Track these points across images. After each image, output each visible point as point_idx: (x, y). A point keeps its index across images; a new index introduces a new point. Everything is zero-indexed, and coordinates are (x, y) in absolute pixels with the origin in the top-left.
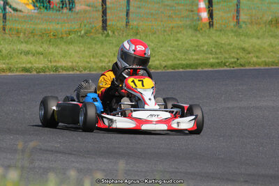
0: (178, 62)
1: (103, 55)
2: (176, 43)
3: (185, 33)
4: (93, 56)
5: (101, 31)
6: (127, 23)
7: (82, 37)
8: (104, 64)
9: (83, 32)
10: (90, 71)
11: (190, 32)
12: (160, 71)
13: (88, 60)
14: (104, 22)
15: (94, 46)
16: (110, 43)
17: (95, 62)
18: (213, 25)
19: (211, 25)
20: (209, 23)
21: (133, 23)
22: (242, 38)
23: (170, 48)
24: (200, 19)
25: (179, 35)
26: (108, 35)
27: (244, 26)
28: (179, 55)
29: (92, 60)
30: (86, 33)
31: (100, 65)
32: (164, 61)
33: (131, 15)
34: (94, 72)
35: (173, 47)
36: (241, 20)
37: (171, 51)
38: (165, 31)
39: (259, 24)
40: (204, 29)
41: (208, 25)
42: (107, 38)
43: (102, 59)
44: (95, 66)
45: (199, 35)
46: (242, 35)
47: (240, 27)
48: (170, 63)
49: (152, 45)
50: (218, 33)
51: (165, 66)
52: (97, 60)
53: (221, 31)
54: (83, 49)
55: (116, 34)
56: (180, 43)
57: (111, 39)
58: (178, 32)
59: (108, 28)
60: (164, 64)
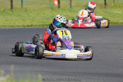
0: (44, 23)
1: (11, 20)
2: (44, 15)
3: (48, 11)
4: (7, 21)
5: (10, 9)
6: (22, 6)
7: (2, 12)
8: (11, 24)
9: (2, 10)
10: (5, 27)
11: (50, 10)
12: (36, 27)
13: (4, 22)
14: (12, 5)
15: (7, 16)
16: (14, 15)
17: (7, 23)
18: (60, 7)
19: (59, 7)
20: (58, 6)
21: (25, 6)
22: (73, 13)
23: (41, 17)
24: (54, 4)
25: (45, 12)
26: (13, 12)
27: (73, 7)
28: (45, 20)
29: (6, 22)
30: (3, 10)
31: (10, 24)
32: (38, 23)
33: (23, 3)
34: (7, 28)
35: (42, 17)
36: (72, 5)
37: (41, 18)
38: (39, 10)
39: (80, 7)
40: (56, 9)
41: (58, 7)
42: (13, 13)
43: (11, 22)
44: (7, 25)
45: (54, 12)
46: (73, 12)
47: (72, 8)
48: (41, 24)
49: (33, 16)
50: (62, 11)
51: (39, 25)
52: (8, 22)
53: (63, 10)
54: (2, 17)
55: (17, 11)
56: (45, 15)
57: (14, 13)
58: (44, 10)
59: (13, 8)
60: (38, 24)
